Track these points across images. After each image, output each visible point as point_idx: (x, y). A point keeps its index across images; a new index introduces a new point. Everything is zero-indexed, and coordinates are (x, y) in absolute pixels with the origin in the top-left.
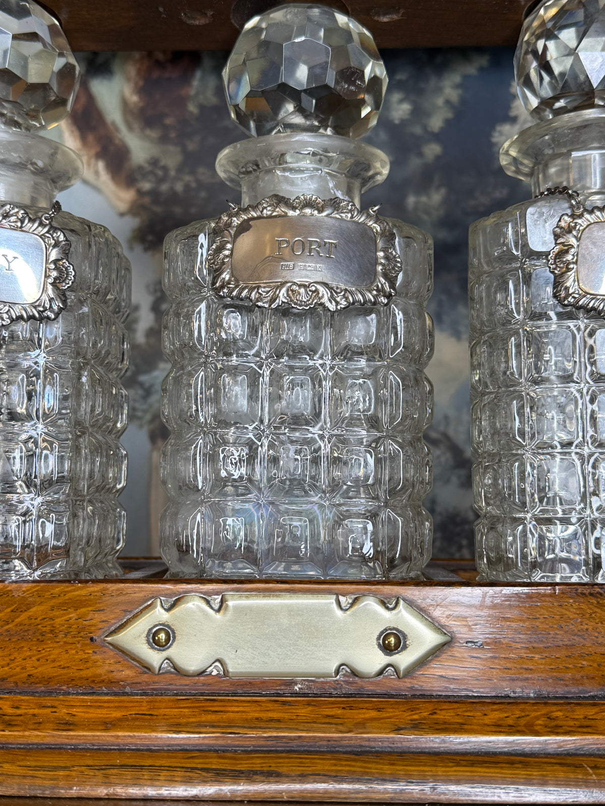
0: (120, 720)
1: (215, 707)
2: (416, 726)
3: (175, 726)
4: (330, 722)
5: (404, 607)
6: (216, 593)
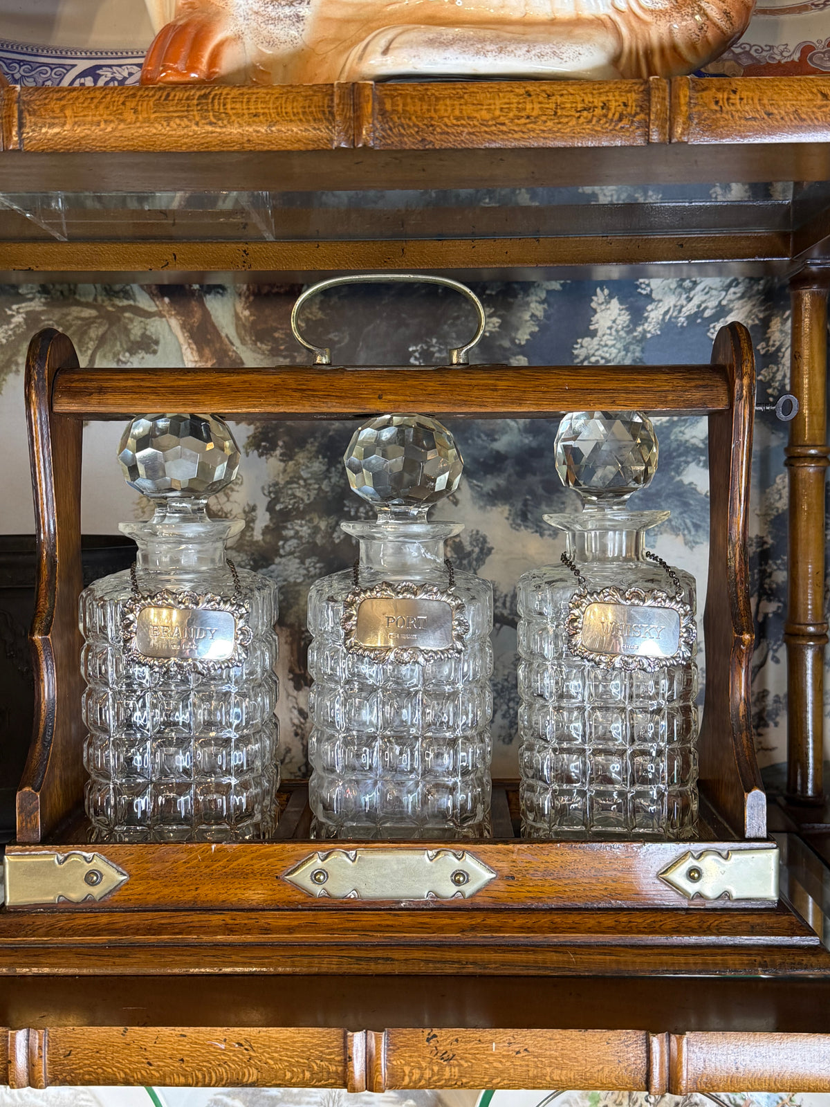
0: (297, 926)
1: (353, 917)
2: (473, 928)
3: (331, 930)
4: (423, 927)
5: (467, 857)
6: (352, 849)
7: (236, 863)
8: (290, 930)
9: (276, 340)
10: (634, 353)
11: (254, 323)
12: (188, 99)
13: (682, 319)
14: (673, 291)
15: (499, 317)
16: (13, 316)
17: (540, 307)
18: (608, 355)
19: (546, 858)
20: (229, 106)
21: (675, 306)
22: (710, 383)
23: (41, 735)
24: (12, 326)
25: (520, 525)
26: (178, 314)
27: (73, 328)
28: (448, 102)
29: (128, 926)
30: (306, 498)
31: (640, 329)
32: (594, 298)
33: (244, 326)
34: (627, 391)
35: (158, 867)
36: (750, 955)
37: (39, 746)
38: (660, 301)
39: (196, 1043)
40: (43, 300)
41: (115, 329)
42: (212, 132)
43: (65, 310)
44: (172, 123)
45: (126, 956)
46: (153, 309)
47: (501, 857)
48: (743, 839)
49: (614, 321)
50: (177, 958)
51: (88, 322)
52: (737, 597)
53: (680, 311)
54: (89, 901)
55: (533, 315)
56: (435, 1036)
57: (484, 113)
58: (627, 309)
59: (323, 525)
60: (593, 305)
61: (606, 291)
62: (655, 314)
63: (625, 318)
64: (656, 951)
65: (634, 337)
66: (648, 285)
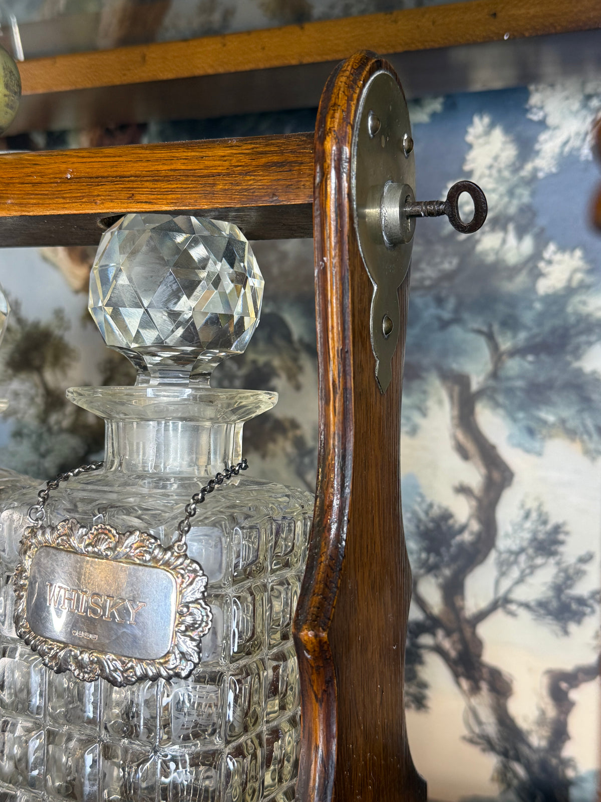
10: (520, 198)
13: (586, 151)
14: (575, 114)
21: (578, 134)
31: (529, 167)
32: (470, 129)
34: (156, 178)
38: (556, 128)
49: (496, 158)
53: (584, 141)
58: (513, 141)
61: (486, 120)
62: (549, 146)
63: (510, 153)
65: (522, 178)
66: (541, 108)
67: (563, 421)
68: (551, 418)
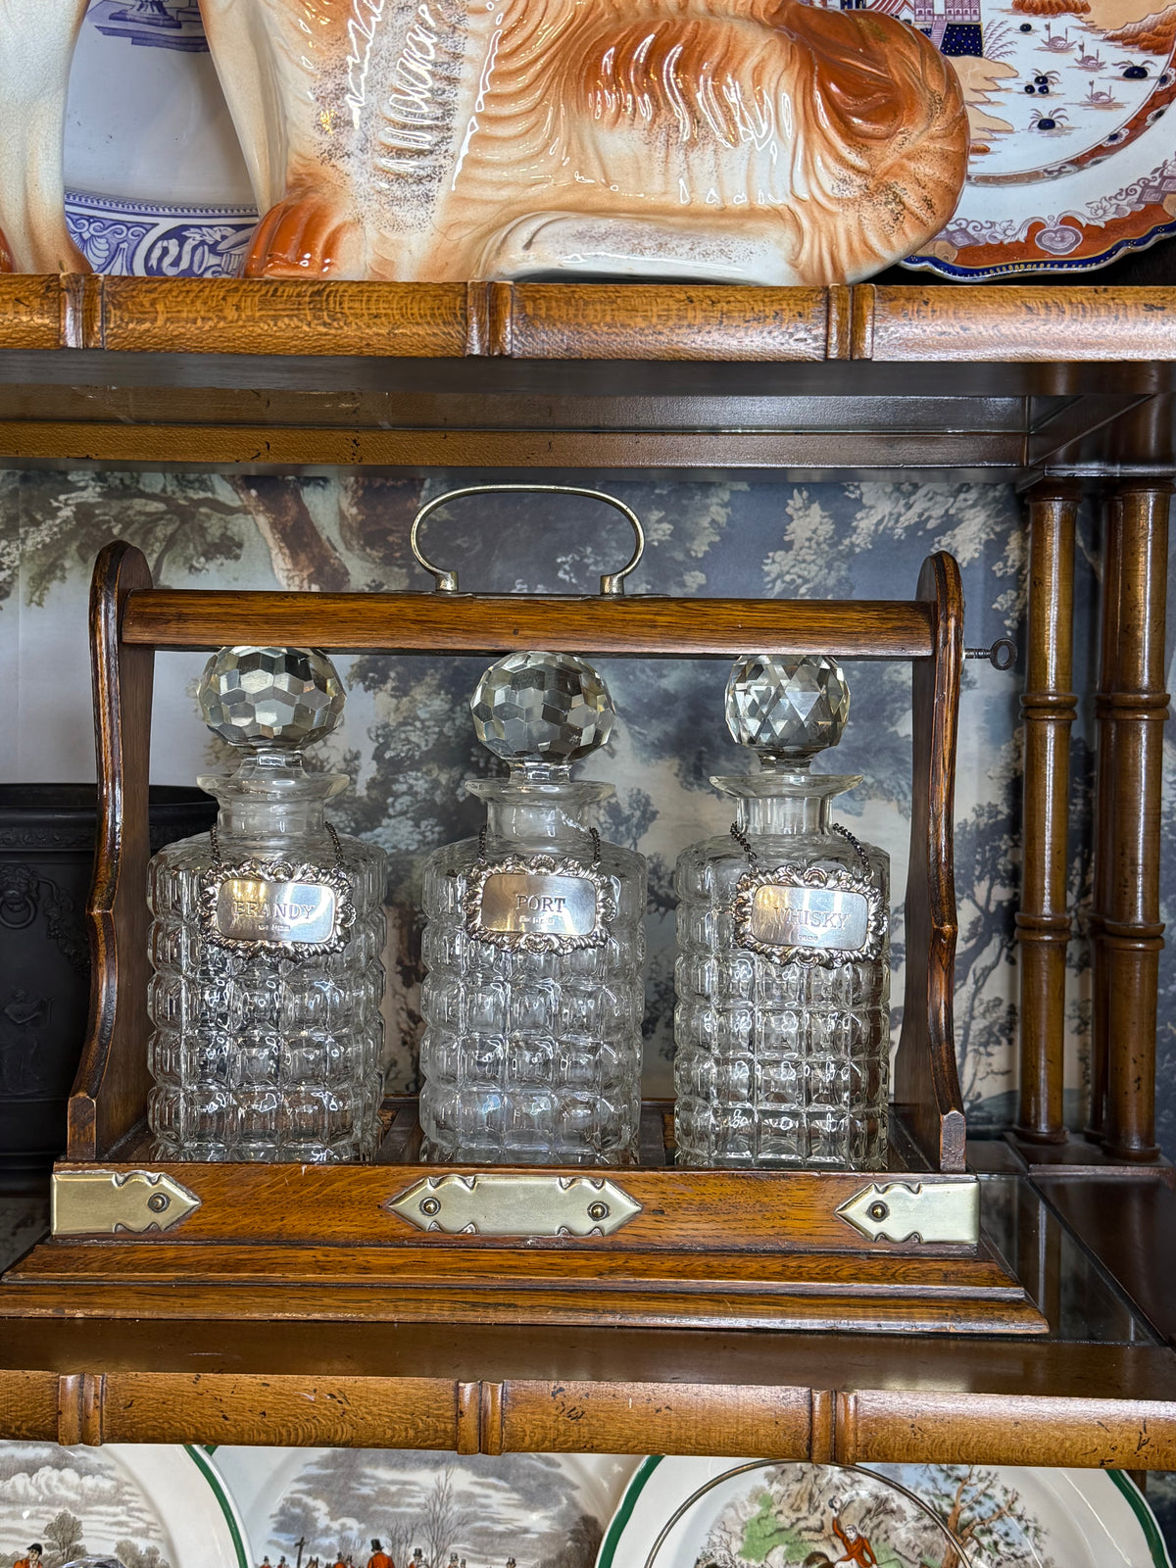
0: (402, 1265)
1: (470, 1256)
2: (612, 1271)
3: (442, 1270)
4: (553, 1269)
5: (608, 1186)
6: (471, 1174)
7: (329, 1189)
8: (394, 1269)
9: (389, 546)
10: (839, 570)
11: (362, 524)
12: (298, 295)
13: (899, 531)
14: (889, 496)
15: (670, 522)
16: (59, 509)
17: (722, 511)
18: (806, 573)
19: (703, 1189)
20: (346, 305)
21: (891, 514)
22: (910, 624)
23: (98, 1031)
24: (58, 521)
25: (692, 784)
26: (268, 510)
27: (136, 525)
28: (598, 307)
29: (199, 1262)
30: (423, 744)
31: (847, 542)
32: (790, 502)
33: (350, 527)
35: (236, 1191)
36: (942, 1308)
37: (95, 1044)
38: (871, 507)
39: (281, 1394)
40: (98, 489)
41: (187, 527)
42: (326, 334)
43: (126, 503)
44: (280, 323)
45: (195, 1296)
46: (237, 503)
47: (649, 1187)
48: (938, 1170)
49: (814, 532)
50: (258, 1300)
51: (155, 518)
52: (939, 881)
53: (897, 521)
54: (153, 1231)
55: (713, 521)
56: (561, 1389)
57: (639, 320)
58: (830, 517)
59: (444, 779)
60: (789, 510)
61: (805, 494)
62: (865, 525)
63: (827, 528)
64: (829, 1301)
65: (840, 552)
66: (858, 487)
67: (880, 782)
68: (869, 780)
